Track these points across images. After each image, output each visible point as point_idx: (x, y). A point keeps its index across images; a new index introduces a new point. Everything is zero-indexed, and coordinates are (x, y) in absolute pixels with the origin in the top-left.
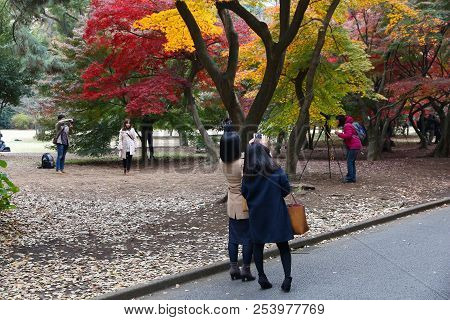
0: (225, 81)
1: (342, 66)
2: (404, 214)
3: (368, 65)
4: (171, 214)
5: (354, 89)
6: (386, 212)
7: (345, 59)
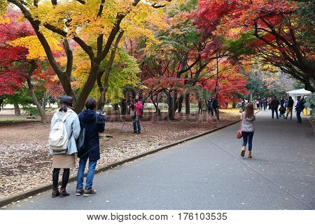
0: (66, 77)
1: (124, 70)
2: (162, 149)
3: (138, 70)
4: (35, 152)
5: (129, 82)
6: (152, 148)
7: (126, 66)
